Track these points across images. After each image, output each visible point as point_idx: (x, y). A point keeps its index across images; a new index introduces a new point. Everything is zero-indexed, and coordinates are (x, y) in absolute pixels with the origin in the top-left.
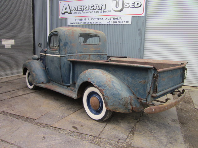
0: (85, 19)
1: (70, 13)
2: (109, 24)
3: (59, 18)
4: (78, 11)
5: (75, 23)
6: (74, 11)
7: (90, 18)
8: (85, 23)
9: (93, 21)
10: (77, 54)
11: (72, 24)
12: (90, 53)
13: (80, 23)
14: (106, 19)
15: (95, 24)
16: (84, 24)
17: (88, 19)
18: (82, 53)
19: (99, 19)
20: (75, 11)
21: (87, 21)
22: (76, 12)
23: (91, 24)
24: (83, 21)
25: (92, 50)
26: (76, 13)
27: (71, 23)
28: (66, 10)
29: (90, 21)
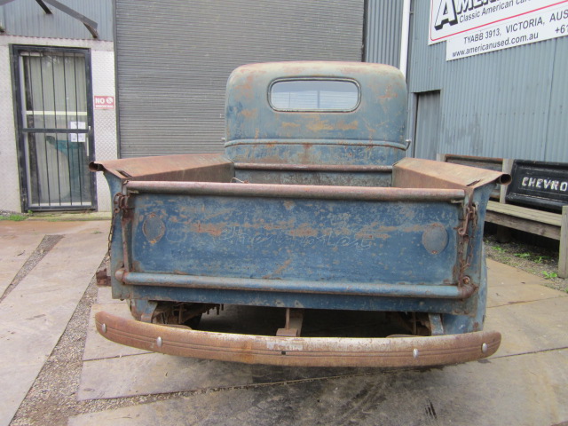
0: (490, 34)
1: (454, 22)
2: (559, 34)
3: (430, 42)
4: (474, 11)
5: (463, 53)
6: (463, 13)
7: (502, 26)
8: (488, 46)
9: (512, 35)
10: (258, 141)
11: (456, 57)
12: (306, 138)
13: (476, 49)
14: (553, 18)
15: (515, 45)
16: (486, 51)
17: (496, 33)
18: (278, 137)
19: (531, 23)
20: (465, 11)
21: (494, 40)
22: (468, 13)
23: (505, 47)
24: (485, 42)
25: (316, 128)
26: (468, 18)
27: (454, 55)
28: (444, 13)
29: (504, 36)
